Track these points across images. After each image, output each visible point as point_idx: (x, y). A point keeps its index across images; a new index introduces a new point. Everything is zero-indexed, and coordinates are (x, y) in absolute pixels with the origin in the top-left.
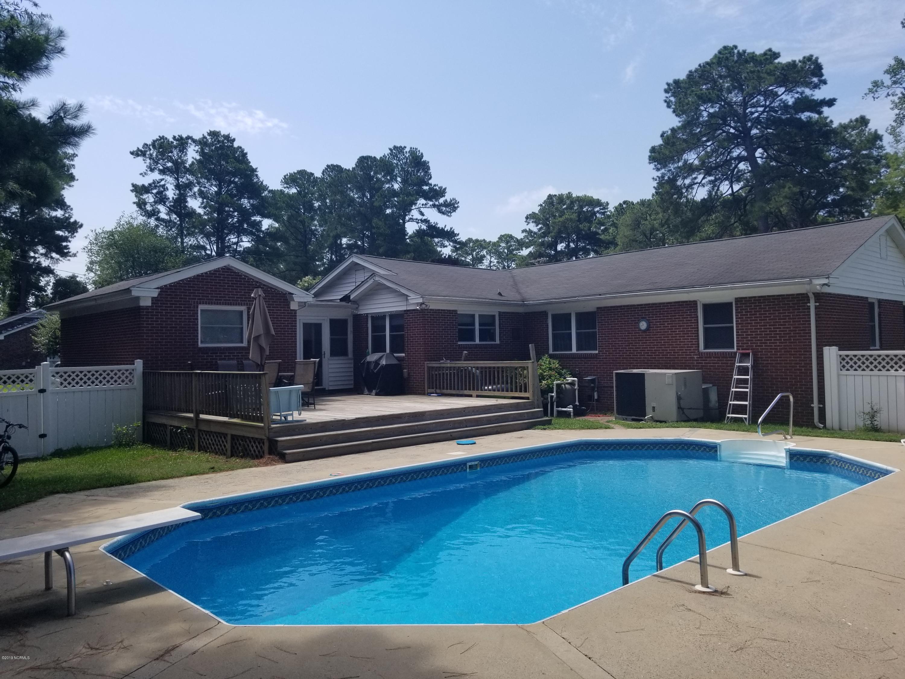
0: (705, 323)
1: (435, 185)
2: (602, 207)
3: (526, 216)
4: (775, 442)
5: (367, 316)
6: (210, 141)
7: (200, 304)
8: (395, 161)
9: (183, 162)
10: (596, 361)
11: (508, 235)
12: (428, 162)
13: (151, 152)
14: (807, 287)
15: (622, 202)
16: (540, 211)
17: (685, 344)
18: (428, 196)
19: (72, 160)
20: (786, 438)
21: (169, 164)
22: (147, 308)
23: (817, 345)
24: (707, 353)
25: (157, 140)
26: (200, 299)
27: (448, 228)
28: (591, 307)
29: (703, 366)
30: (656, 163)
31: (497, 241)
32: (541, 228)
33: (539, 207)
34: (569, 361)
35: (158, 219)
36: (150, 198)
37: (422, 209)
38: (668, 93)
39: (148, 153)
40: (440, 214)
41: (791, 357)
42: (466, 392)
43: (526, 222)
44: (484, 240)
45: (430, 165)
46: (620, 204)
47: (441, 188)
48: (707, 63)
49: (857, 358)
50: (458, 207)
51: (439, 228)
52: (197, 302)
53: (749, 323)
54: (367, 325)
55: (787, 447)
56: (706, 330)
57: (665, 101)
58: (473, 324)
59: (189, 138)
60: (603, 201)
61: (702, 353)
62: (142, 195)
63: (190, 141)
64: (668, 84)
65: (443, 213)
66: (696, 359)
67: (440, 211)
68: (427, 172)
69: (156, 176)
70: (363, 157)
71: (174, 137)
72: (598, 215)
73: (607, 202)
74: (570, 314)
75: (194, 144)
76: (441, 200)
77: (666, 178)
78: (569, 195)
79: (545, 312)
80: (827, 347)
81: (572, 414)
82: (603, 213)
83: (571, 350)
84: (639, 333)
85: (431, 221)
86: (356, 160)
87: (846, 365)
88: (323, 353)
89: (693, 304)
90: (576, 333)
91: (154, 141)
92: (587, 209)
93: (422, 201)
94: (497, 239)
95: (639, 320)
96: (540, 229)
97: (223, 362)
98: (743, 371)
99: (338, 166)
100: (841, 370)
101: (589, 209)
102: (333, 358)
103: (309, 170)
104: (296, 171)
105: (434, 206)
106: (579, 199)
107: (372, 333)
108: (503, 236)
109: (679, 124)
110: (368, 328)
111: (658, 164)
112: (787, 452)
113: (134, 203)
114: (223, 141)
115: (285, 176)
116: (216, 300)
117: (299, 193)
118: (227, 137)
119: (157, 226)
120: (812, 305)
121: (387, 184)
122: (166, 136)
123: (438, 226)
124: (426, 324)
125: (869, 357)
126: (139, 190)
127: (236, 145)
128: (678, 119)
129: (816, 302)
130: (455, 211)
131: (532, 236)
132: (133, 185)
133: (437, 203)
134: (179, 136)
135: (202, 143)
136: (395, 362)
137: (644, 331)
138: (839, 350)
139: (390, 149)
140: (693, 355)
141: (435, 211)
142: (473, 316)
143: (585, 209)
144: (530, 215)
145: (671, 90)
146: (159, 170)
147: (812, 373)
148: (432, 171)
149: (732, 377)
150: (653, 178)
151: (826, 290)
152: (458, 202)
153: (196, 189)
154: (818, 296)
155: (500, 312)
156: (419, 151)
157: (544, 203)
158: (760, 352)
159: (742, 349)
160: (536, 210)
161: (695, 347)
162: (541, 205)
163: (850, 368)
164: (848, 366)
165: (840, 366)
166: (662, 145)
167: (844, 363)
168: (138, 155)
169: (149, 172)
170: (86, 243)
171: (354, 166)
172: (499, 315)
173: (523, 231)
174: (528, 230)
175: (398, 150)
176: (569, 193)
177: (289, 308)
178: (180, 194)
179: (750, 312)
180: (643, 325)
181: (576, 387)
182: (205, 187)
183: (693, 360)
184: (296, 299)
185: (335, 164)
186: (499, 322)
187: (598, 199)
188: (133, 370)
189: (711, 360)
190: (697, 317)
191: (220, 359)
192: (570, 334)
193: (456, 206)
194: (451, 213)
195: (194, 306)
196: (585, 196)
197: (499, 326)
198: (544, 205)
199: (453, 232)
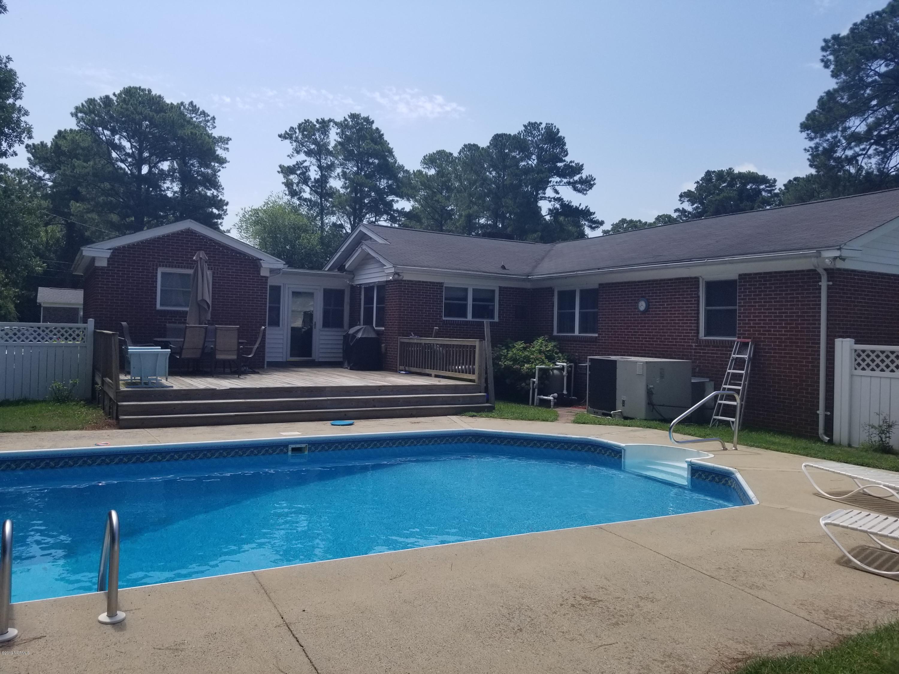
0: (708, 304)
1: (571, 162)
2: (768, 185)
3: (679, 194)
4: (698, 452)
5: (360, 287)
6: (350, 123)
7: (160, 266)
8: (530, 138)
9: (326, 144)
10: (596, 345)
11: (667, 215)
12: (564, 138)
13: (297, 135)
14: (814, 260)
15: (792, 179)
16: (697, 188)
17: (684, 330)
18: (562, 173)
19: (227, 144)
20: (725, 449)
21: (313, 147)
22: (102, 268)
23: (828, 336)
24: (708, 340)
25: (302, 123)
26: (159, 262)
27: (583, 207)
28: (593, 283)
29: (702, 356)
30: (809, 132)
31: (654, 222)
32: (697, 207)
33: (696, 185)
34: (571, 344)
35: (300, 199)
36: (294, 178)
37: (557, 187)
38: (826, 51)
39: (294, 136)
40: (575, 192)
41: (797, 350)
42: (428, 371)
43: (680, 200)
44: (640, 221)
45: (566, 140)
46: (790, 181)
47: (577, 164)
48: (877, 13)
49: (875, 354)
50: (594, 184)
51: (572, 206)
52: (157, 264)
53: (752, 306)
54: (360, 297)
55: (695, 460)
56: (708, 312)
57: (822, 61)
58: (465, 299)
59: (330, 120)
60: (769, 178)
61: (703, 340)
62: (288, 176)
63: (332, 124)
64: (825, 41)
65: (579, 191)
66: (694, 347)
67: (575, 189)
68: (562, 148)
69: (302, 157)
70: (497, 134)
71: (317, 121)
72: (764, 193)
73: (775, 179)
74: (574, 292)
75: (336, 127)
76: (576, 178)
77: (821, 149)
78: (730, 172)
79: (551, 288)
80: (841, 339)
81: (552, 403)
82: (770, 192)
83: (574, 332)
84: (638, 315)
85: (564, 200)
86: (491, 138)
87: (861, 362)
88: (314, 324)
89: (694, 282)
90: (580, 312)
91: (300, 125)
92: (751, 187)
93: (556, 179)
94: (654, 220)
95: (638, 300)
96: (694, 209)
97: (172, 325)
98: (739, 364)
99: (474, 145)
100: (856, 369)
101: (754, 187)
102: (326, 329)
103: (448, 150)
104: (435, 152)
105: (569, 183)
106: (741, 176)
107: (364, 305)
108: (661, 216)
109: (836, 87)
110: (361, 299)
111: (813, 132)
112: (689, 465)
113: (283, 183)
114: (362, 123)
115: (424, 157)
116: (177, 263)
117: (438, 173)
118: (367, 120)
119: (300, 205)
120: (824, 284)
121: (522, 161)
122: (310, 120)
123: (572, 204)
124: (402, 297)
125: (890, 354)
126: (286, 171)
127: (374, 127)
128: (834, 80)
129: (828, 281)
130: (591, 188)
131: (686, 216)
132: (280, 166)
133: (571, 180)
134: (322, 119)
135: (343, 126)
136: (373, 335)
137: (644, 312)
138: (855, 344)
139: (525, 126)
140: (692, 343)
141: (569, 188)
142: (466, 290)
143: (748, 187)
144: (685, 193)
145: (829, 47)
146: (305, 152)
147: (819, 371)
148: (568, 146)
149: (726, 371)
150: (805, 150)
151: (840, 265)
152: (595, 179)
153: (339, 170)
154: (832, 273)
155: (500, 287)
156: (555, 126)
157: (701, 180)
158: (762, 342)
159: (744, 338)
160: (692, 187)
161: (694, 333)
162: (698, 182)
163: (866, 367)
164: (864, 365)
165: (854, 364)
166: (816, 111)
167: (859, 360)
168: (285, 138)
169: (295, 154)
170: (237, 220)
171: (489, 144)
172: (499, 290)
173: (676, 210)
174: (681, 209)
175: (532, 127)
176: (730, 169)
177: (260, 274)
178: (322, 176)
179: (754, 292)
180: (642, 306)
181: (565, 373)
182: (348, 169)
183: (691, 349)
184: (264, 265)
185: (472, 143)
186: (499, 298)
187: (764, 176)
188: (85, 329)
189: (709, 350)
190: (699, 297)
191: (169, 323)
192: (574, 313)
193: (592, 183)
194: (587, 191)
195: (153, 268)
196: (750, 172)
197: (499, 302)
198: (701, 182)
199: (588, 211)
